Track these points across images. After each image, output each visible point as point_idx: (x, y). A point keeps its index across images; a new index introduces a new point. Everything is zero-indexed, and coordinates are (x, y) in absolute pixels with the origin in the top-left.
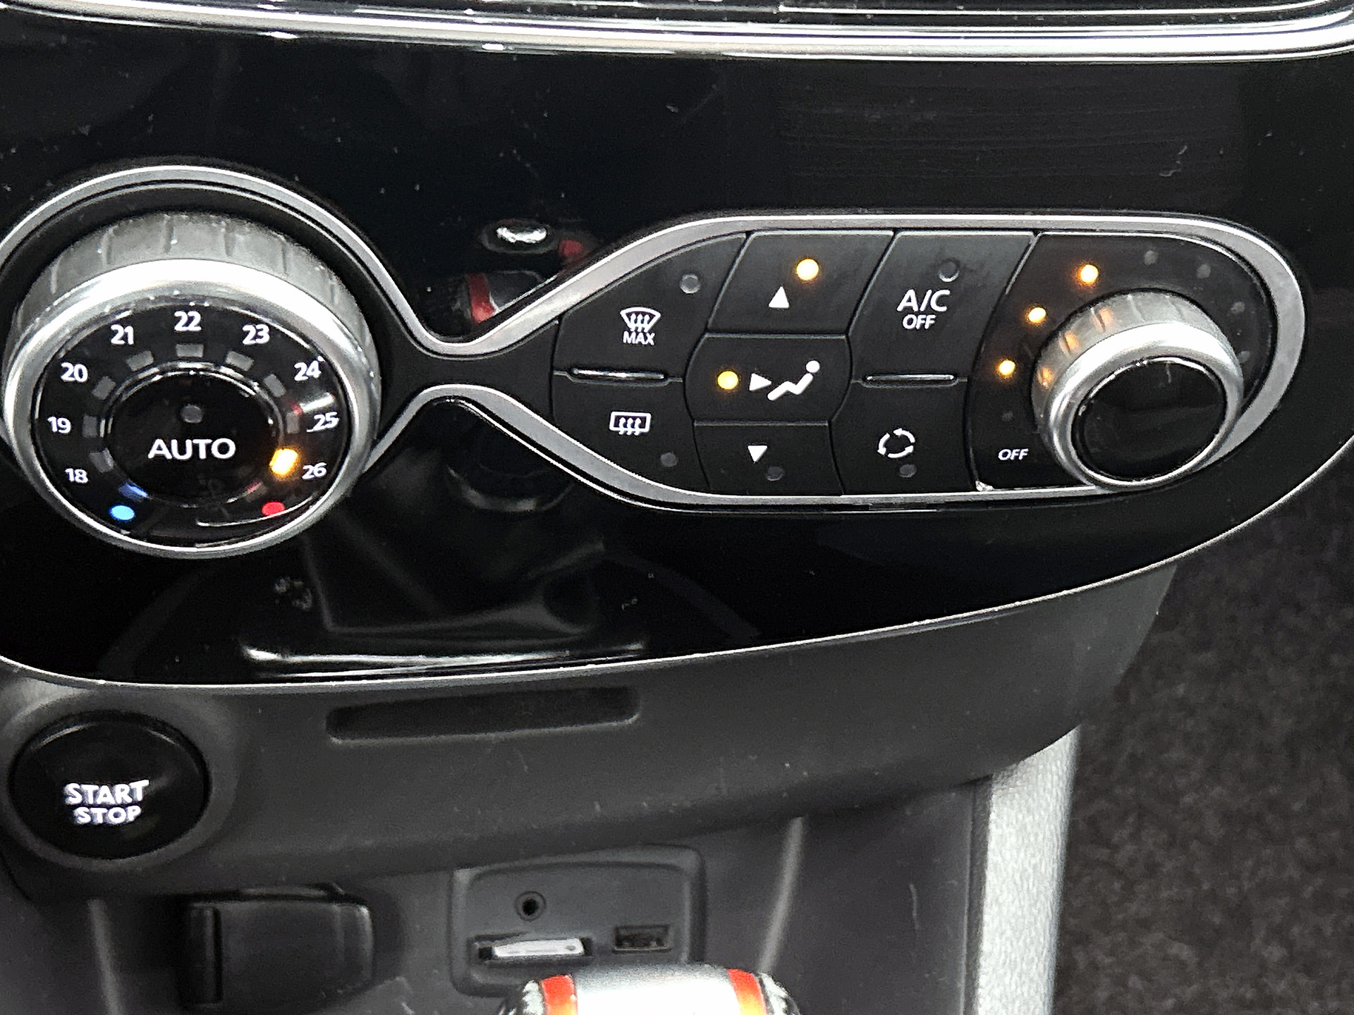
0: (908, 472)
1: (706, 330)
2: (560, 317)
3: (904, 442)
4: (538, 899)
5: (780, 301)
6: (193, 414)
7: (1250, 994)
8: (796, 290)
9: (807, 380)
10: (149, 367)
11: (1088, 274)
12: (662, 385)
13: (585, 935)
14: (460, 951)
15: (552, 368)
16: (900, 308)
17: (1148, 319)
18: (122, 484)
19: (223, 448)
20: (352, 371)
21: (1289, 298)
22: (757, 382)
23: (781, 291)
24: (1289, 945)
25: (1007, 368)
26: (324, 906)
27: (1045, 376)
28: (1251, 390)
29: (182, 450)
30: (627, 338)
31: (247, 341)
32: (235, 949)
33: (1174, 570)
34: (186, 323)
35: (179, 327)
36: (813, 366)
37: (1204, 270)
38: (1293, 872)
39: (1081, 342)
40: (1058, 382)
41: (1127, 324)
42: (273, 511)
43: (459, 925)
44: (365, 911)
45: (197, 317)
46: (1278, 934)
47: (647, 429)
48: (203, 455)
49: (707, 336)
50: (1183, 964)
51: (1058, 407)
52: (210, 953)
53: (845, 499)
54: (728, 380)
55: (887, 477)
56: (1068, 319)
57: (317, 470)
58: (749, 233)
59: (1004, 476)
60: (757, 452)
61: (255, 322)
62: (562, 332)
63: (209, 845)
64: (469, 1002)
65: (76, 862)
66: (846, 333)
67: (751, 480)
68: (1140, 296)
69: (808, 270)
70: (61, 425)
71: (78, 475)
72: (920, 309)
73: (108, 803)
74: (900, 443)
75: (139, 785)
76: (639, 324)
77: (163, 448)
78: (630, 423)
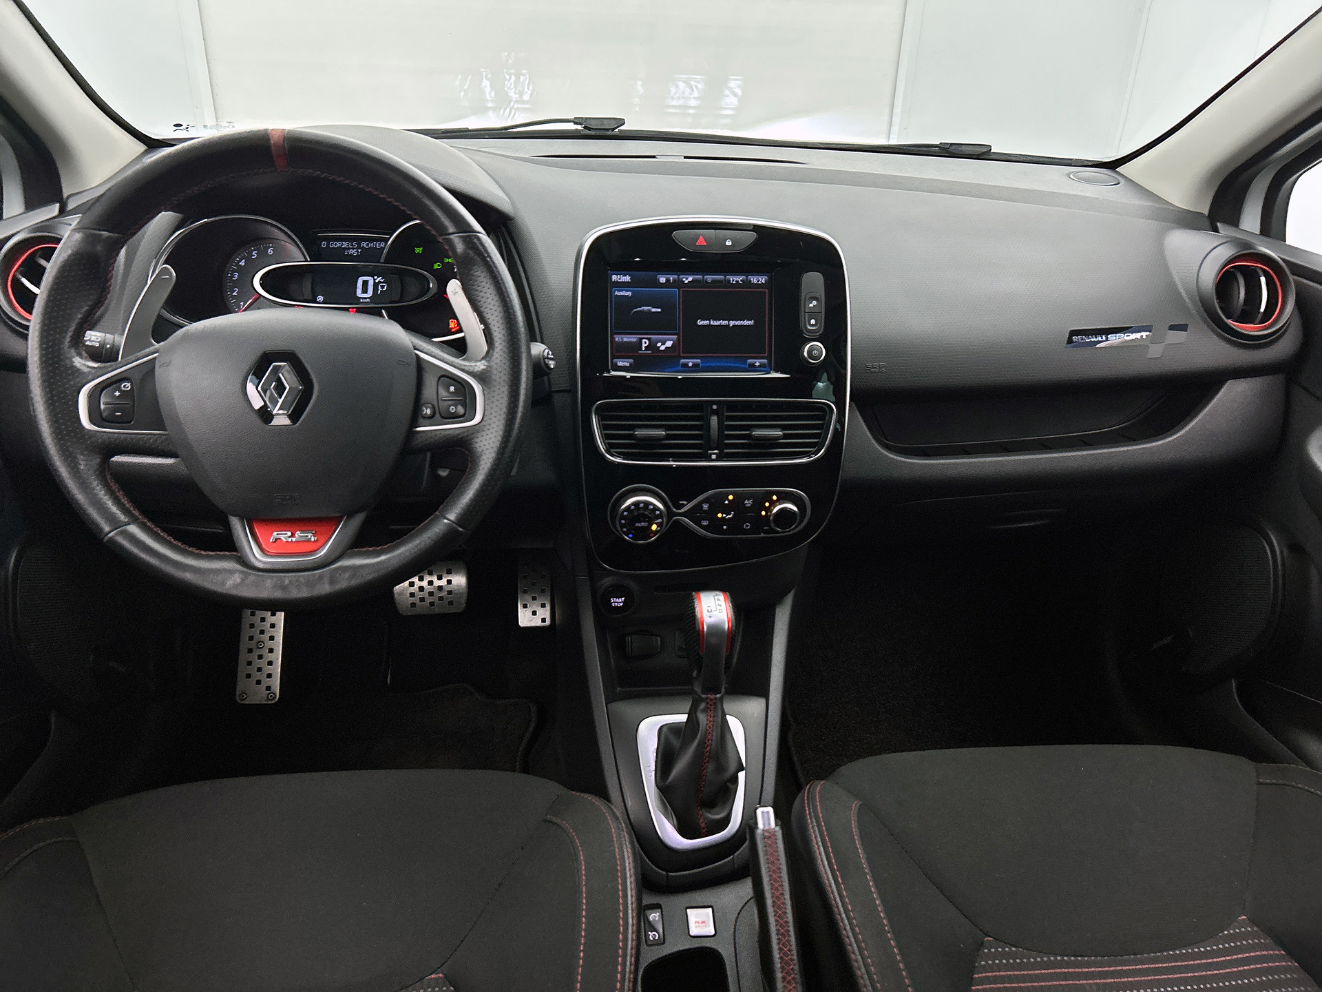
0: (750, 531)
2: (693, 506)
5: (727, 502)
6: (642, 519)
8: (729, 501)
9: (732, 515)
10: (636, 513)
11: (775, 498)
12: (709, 517)
15: (693, 514)
16: (745, 503)
17: (784, 503)
18: (631, 531)
19: (646, 525)
20: (664, 513)
21: (807, 501)
22: (724, 515)
25: (763, 513)
26: (652, 636)
29: (640, 525)
30: (703, 509)
31: (650, 509)
32: (635, 644)
34: (642, 506)
36: (733, 513)
37: (792, 497)
41: (781, 504)
42: (652, 535)
44: (659, 638)
47: (707, 524)
48: (643, 526)
49: (716, 508)
52: (630, 645)
53: (739, 536)
54: (720, 515)
55: (745, 532)
58: (721, 492)
59: (765, 532)
60: (725, 528)
61: (651, 506)
62: (694, 508)
63: (632, 612)
65: (611, 614)
66: (737, 507)
67: (724, 532)
68: (782, 501)
69: (731, 497)
70: (623, 522)
71: (625, 530)
72: (748, 503)
73: (618, 602)
74: (747, 526)
75: (623, 599)
76: (705, 506)
77: (637, 525)
78: (705, 523)
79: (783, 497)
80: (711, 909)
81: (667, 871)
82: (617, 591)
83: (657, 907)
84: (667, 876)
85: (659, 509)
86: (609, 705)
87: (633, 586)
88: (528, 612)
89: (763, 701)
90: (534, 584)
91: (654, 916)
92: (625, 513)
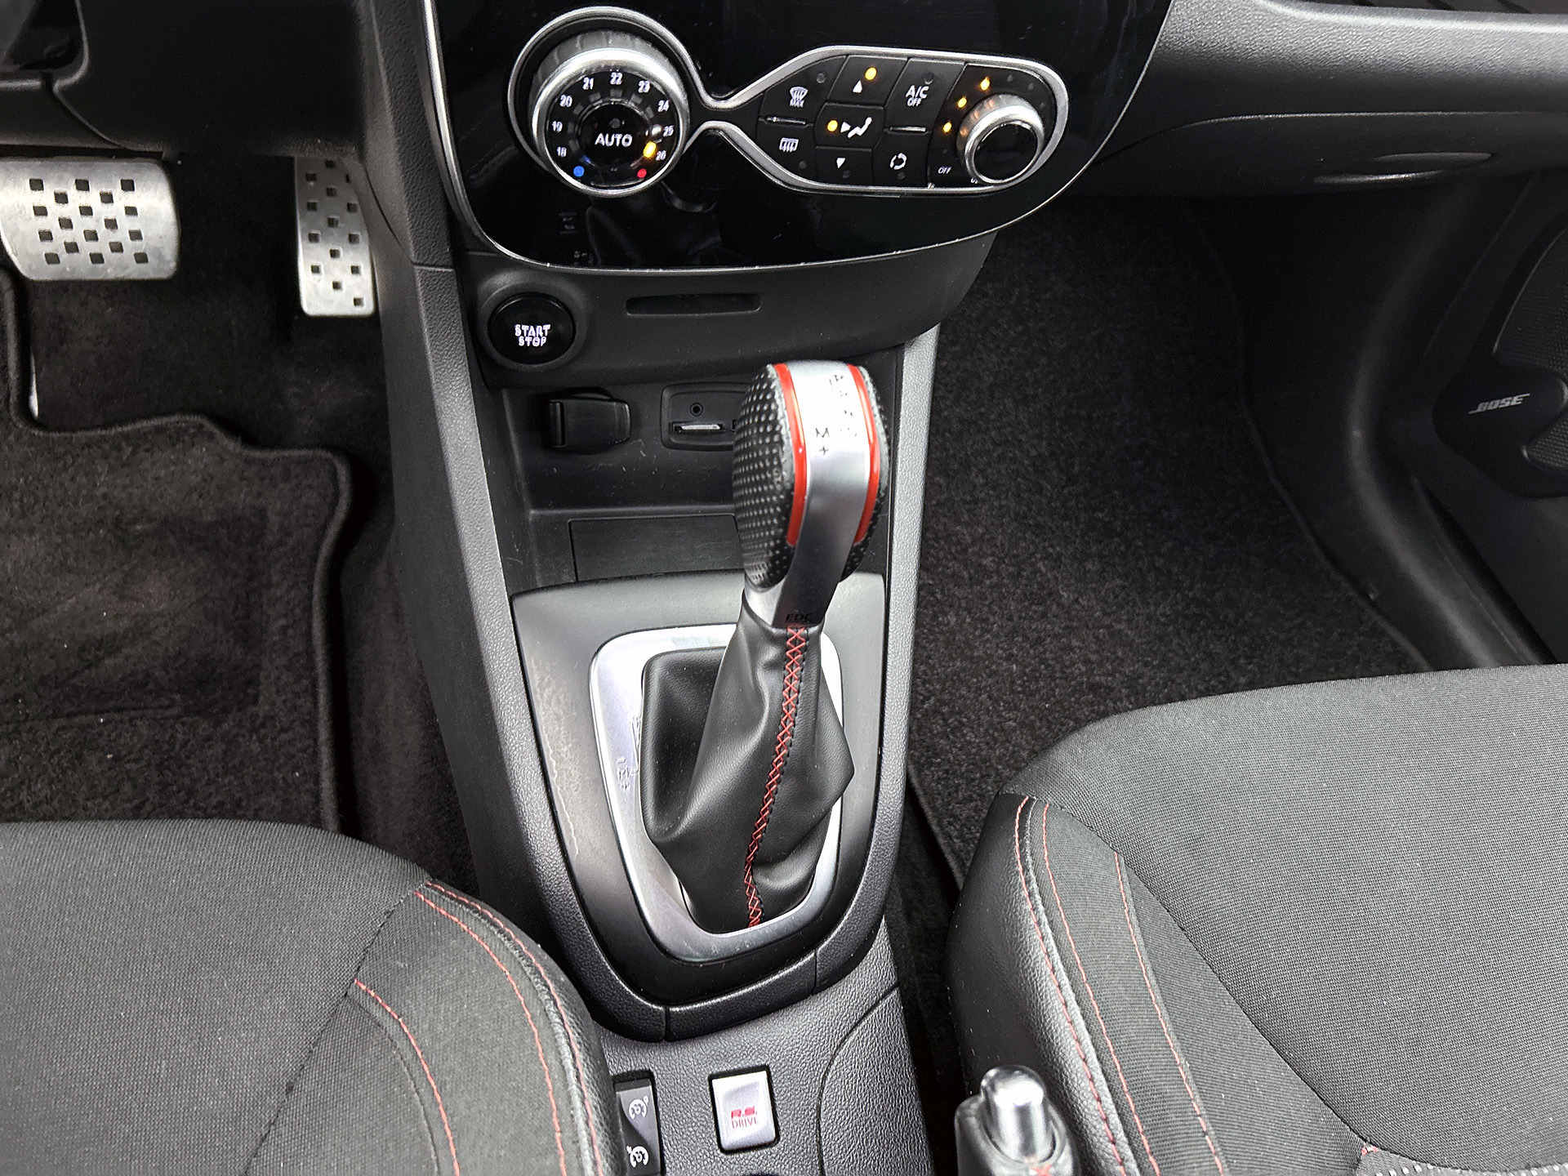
0: (901, 176)
1: (826, 101)
2: (763, 92)
3: (901, 161)
4: (699, 406)
5: (858, 88)
6: (616, 123)
7: (968, 498)
8: (865, 84)
9: (865, 127)
10: (598, 100)
11: (985, 85)
12: (804, 127)
13: (721, 423)
14: (665, 428)
15: (759, 117)
16: (907, 95)
17: (1009, 104)
18: (582, 156)
19: (626, 140)
20: (682, 110)
21: (1064, 102)
22: (845, 127)
23: (859, 83)
24: (986, 477)
25: (947, 127)
26: (610, 404)
27: (963, 132)
28: (1047, 139)
29: (610, 140)
30: (792, 103)
31: (640, 90)
32: (571, 421)
33: (995, 234)
34: (616, 79)
35: (612, 82)
36: (869, 121)
37: (1031, 87)
38: (989, 446)
39: (980, 115)
40: (970, 132)
41: (1000, 106)
42: (642, 173)
43: (665, 417)
44: (627, 406)
45: (620, 75)
46: (982, 471)
47: (795, 149)
48: (618, 144)
49: (826, 104)
50: (940, 486)
51: (968, 147)
52: (559, 422)
53: (872, 188)
54: (832, 126)
55: (891, 178)
56: (975, 106)
57: (662, 155)
58: (847, 55)
59: (941, 181)
60: (840, 162)
61: (644, 80)
62: (765, 99)
63: (570, 362)
64: (670, 451)
65: (515, 365)
66: (883, 105)
67: (835, 176)
68: (1005, 96)
69: (871, 74)
70: (558, 126)
71: (562, 152)
72: (915, 96)
73: (532, 335)
74: (900, 161)
75: (547, 327)
76: (798, 96)
77: (601, 139)
78: (789, 145)
79: (1008, 84)
80: (764, 1074)
81: (667, 1003)
82: (532, 305)
83: (645, 1077)
84: (668, 1013)
85: (666, 95)
86: (517, 602)
87: (575, 296)
88: (324, 282)
89: (877, 581)
90: (332, 223)
91: (636, 1103)
92: (567, 101)
